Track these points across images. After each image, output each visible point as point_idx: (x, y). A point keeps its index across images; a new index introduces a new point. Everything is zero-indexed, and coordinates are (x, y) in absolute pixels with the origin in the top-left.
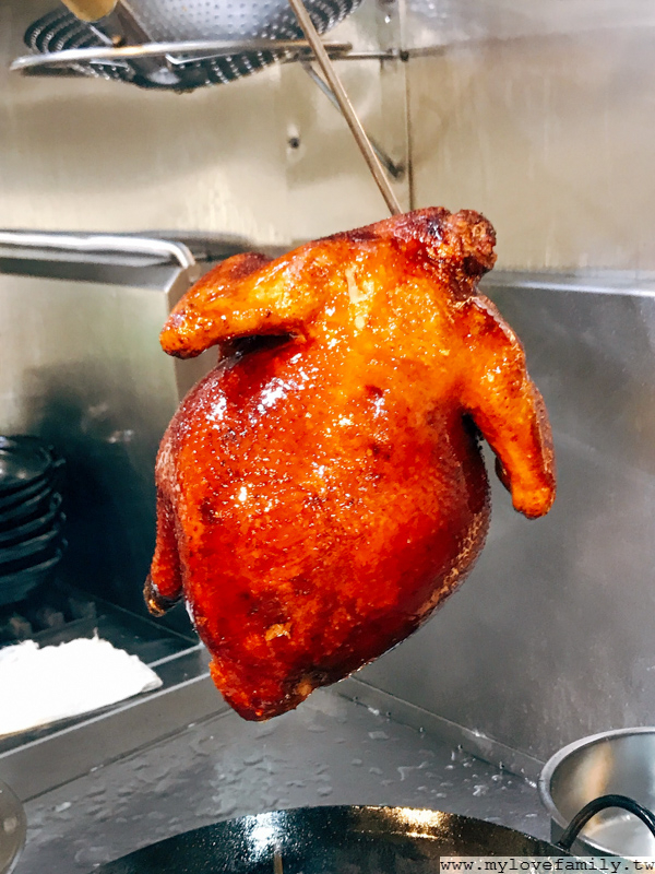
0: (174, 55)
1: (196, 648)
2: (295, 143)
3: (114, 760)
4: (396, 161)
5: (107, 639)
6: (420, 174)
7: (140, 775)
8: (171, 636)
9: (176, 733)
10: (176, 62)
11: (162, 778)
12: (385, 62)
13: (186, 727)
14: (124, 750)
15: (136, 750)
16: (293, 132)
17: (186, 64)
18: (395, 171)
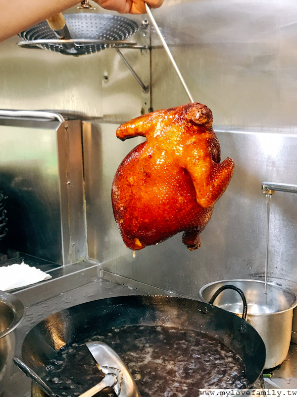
0: (77, 43)
1: (61, 267)
2: (106, 78)
3: (34, 305)
4: (146, 85)
5: (27, 264)
6: (155, 90)
7: (45, 309)
8: (51, 263)
9: (56, 296)
10: (78, 46)
11: (53, 310)
12: (143, 50)
13: (60, 294)
14: (37, 302)
15: (41, 302)
16: (106, 74)
17: (81, 47)
18: (145, 88)
